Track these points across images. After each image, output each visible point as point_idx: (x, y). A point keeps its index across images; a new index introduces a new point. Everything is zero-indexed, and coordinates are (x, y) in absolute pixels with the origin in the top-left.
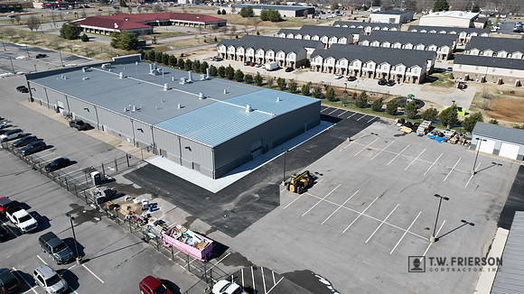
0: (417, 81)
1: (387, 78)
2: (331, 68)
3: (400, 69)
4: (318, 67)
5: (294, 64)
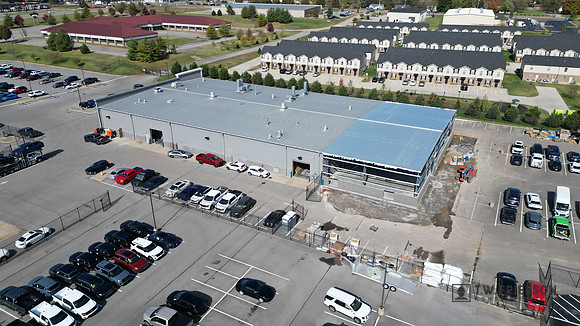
2: (401, 74)
4: (387, 74)
5: (358, 72)
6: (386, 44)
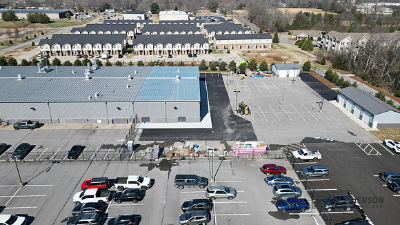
0: (207, 52)
1: (189, 52)
2: (151, 51)
3: (196, 46)
4: (141, 52)
5: (121, 53)
6: (131, 34)
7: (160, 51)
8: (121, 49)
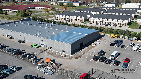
1: (116, 24)
2: (96, 21)
3: (121, 21)
4: (92, 21)
5: (84, 21)
7: (101, 22)
8: (84, 19)
